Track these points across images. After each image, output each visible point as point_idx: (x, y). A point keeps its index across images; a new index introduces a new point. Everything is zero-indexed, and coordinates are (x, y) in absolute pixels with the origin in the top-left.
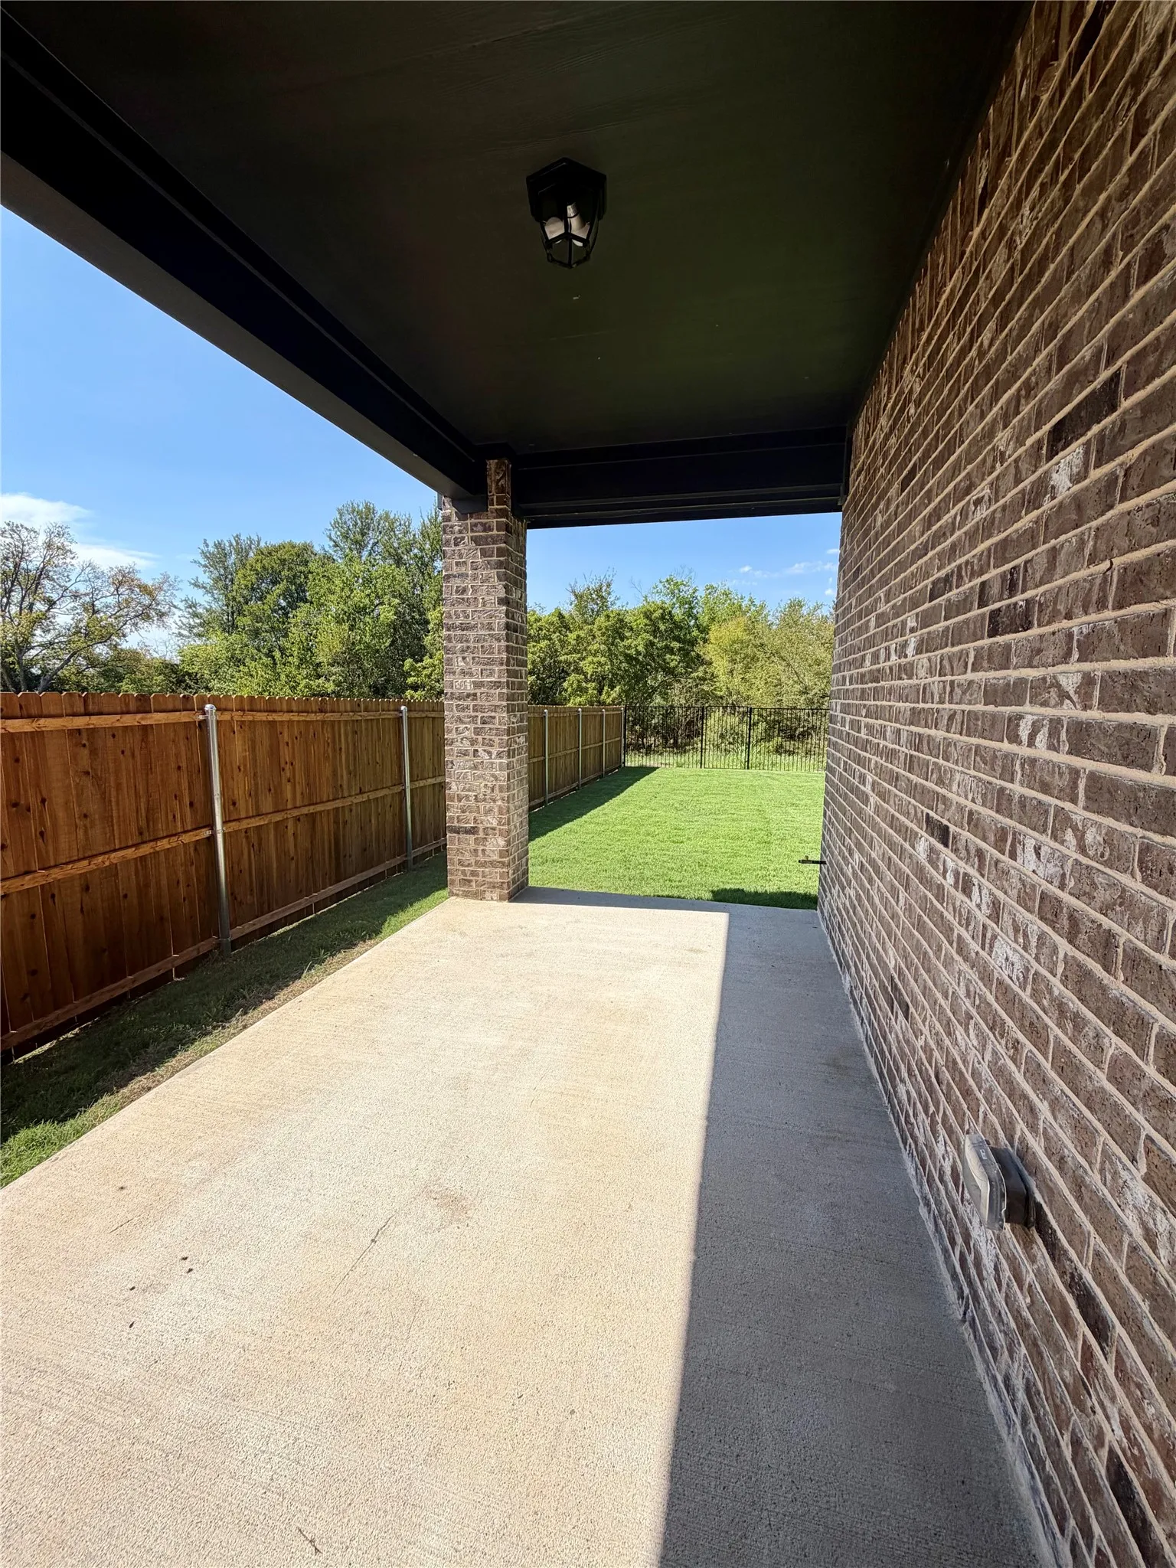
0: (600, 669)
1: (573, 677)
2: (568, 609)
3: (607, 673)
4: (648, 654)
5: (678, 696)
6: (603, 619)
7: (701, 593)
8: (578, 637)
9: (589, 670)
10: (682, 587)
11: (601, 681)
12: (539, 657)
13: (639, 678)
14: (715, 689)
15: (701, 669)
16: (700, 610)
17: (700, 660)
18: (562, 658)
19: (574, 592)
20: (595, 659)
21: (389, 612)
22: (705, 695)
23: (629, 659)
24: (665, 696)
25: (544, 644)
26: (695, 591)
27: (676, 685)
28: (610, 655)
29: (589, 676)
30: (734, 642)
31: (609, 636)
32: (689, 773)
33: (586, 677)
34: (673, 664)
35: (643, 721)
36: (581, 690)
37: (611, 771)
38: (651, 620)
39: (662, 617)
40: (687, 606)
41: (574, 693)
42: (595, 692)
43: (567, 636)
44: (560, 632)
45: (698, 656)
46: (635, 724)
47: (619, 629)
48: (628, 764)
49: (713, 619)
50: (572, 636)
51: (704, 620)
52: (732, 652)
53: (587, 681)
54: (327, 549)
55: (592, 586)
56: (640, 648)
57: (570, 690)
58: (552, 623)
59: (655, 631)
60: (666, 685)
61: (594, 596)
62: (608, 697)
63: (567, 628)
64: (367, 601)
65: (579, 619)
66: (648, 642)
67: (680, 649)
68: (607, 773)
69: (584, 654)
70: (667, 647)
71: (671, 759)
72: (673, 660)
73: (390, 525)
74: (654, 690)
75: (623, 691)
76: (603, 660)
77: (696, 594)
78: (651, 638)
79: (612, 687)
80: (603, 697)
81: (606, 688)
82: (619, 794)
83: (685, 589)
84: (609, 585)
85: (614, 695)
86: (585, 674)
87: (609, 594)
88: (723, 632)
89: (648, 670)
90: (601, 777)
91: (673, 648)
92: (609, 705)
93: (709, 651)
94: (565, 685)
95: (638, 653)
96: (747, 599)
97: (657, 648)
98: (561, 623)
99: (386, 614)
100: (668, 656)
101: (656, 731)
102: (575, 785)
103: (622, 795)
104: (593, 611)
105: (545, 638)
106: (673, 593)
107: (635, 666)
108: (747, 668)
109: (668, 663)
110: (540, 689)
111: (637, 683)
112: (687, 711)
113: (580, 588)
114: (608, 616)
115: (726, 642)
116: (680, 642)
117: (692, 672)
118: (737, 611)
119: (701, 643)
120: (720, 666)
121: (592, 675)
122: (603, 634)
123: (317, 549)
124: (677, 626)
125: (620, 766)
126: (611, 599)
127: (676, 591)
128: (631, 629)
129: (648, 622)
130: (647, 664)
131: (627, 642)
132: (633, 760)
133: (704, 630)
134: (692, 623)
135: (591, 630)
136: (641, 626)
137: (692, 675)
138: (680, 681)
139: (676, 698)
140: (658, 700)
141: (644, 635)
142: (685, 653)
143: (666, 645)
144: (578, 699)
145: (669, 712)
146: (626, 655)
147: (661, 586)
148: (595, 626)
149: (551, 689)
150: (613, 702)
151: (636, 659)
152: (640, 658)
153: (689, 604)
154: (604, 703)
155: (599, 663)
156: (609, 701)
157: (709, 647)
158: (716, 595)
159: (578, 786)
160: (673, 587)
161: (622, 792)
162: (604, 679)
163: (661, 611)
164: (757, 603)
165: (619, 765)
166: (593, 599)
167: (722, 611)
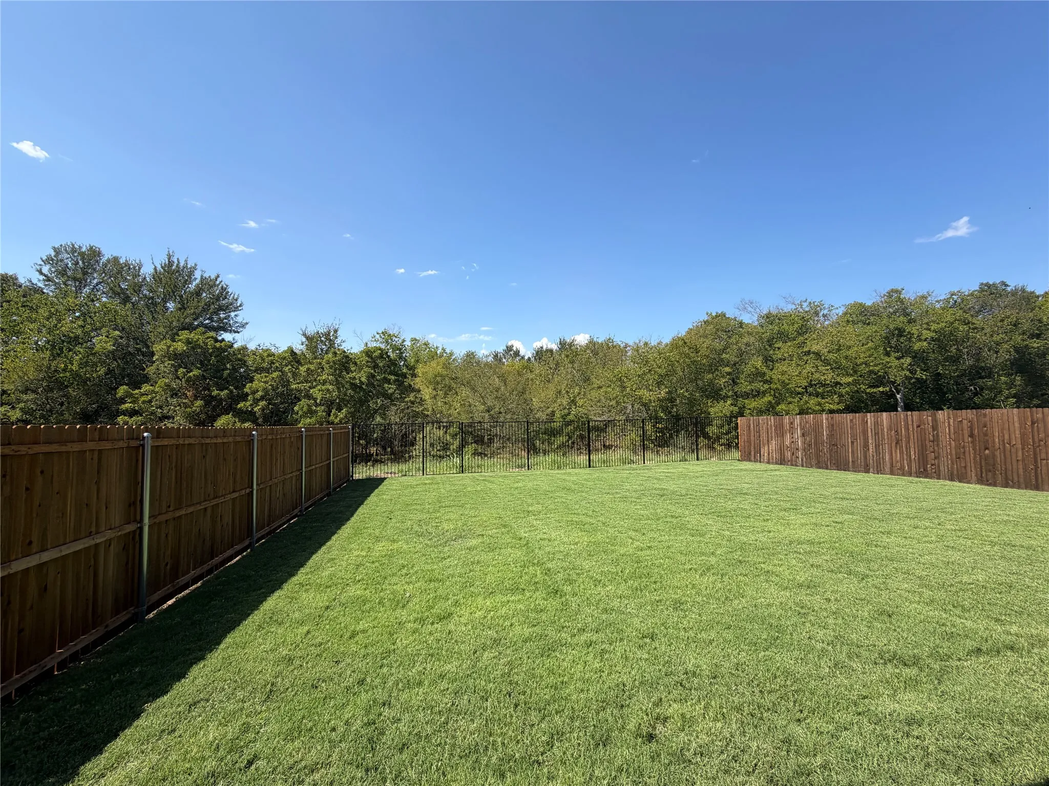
0: (328, 395)
1: (304, 402)
2: (299, 345)
3: (334, 398)
4: (370, 384)
5: (394, 416)
6: (330, 355)
7: (408, 343)
8: (308, 369)
9: (319, 396)
10: (394, 338)
11: (330, 405)
12: (271, 385)
13: (363, 402)
14: (423, 410)
15: (412, 395)
16: (408, 355)
17: (411, 389)
18: (294, 386)
19: (304, 335)
20: (323, 388)
21: (106, 342)
22: (416, 415)
23: (354, 386)
24: (384, 416)
25: (275, 375)
26: (404, 341)
27: (393, 408)
28: (338, 384)
29: (318, 401)
30: (436, 376)
31: (335, 370)
32: (415, 483)
33: (316, 401)
34: (390, 391)
35: (366, 436)
36: (311, 412)
37: (339, 487)
38: (372, 358)
39: (381, 356)
40: (397, 352)
41: (305, 415)
42: (324, 414)
43: (298, 369)
44: (292, 366)
45: (410, 386)
46: (359, 438)
47: (345, 362)
48: (357, 476)
49: (418, 361)
50: (303, 369)
51: (412, 361)
52: (435, 382)
53: (317, 405)
54: (35, 281)
55: (321, 331)
56: (363, 379)
57: (300, 413)
58: (284, 358)
59: (376, 366)
60: (384, 408)
61: (323, 339)
62: (336, 418)
63: (299, 362)
64: (79, 332)
65: (309, 356)
66: (370, 375)
67: (396, 381)
68: (335, 489)
69: (314, 384)
70: (385, 378)
71: (394, 468)
72: (391, 388)
73: (118, 268)
74: (376, 411)
75: (349, 413)
76: (330, 387)
77: (404, 343)
78: (372, 371)
79: (339, 409)
80: (332, 418)
81: (333, 411)
82: (348, 519)
83: (397, 339)
84: (336, 331)
85: (341, 415)
86: (315, 400)
87: (336, 338)
88: (427, 369)
89: (370, 396)
90: (328, 495)
91: (390, 380)
92: (337, 424)
93: (418, 383)
94: (296, 408)
95: (361, 382)
96: (440, 348)
97: (377, 380)
98: (294, 358)
99: (103, 343)
100: (386, 385)
101: (376, 442)
102: (296, 511)
103: (353, 519)
104: (322, 350)
105: (277, 369)
106: (387, 342)
107: (359, 393)
108: (446, 394)
109: (387, 391)
110: (272, 413)
111: (362, 406)
112: (401, 426)
113: (311, 331)
114: (335, 353)
115: (430, 375)
116: (394, 375)
117: (406, 398)
118: (433, 355)
119: (410, 377)
120: (427, 393)
121: (321, 400)
122: (331, 367)
123: (22, 280)
124: (393, 363)
125: (348, 480)
126: (338, 341)
127: (390, 341)
128: (356, 364)
129: (370, 360)
130: (369, 392)
131: (351, 375)
132: (361, 472)
133: (412, 368)
134: (402, 363)
135: (320, 364)
136: (364, 362)
137: (406, 399)
138: (395, 405)
139: (392, 418)
140: (378, 419)
141: (366, 369)
142: (400, 384)
143: (384, 377)
144: (308, 420)
145: (386, 428)
146: (352, 384)
147: (378, 336)
148: (324, 361)
149: (284, 412)
150: (341, 422)
151: (361, 388)
152: (364, 387)
153: (399, 349)
154: (333, 423)
155: (328, 390)
156: (336, 421)
157: (417, 380)
158: (418, 345)
159: (300, 511)
160: (387, 337)
161: (352, 515)
162: (332, 403)
163: (379, 351)
164: (448, 351)
165: (347, 476)
166: (322, 341)
167: (424, 354)
